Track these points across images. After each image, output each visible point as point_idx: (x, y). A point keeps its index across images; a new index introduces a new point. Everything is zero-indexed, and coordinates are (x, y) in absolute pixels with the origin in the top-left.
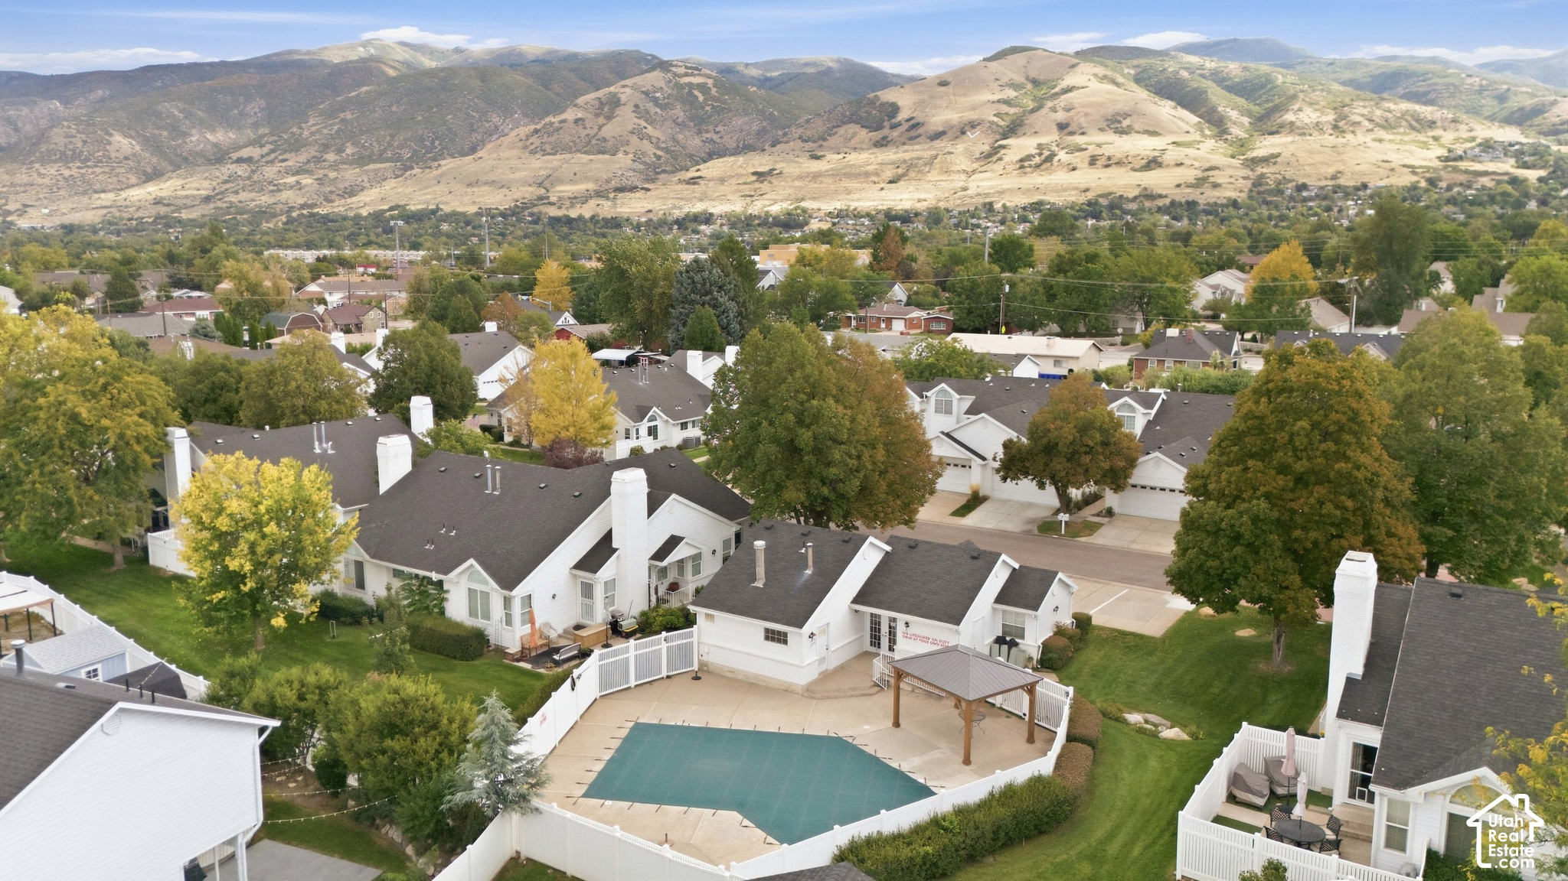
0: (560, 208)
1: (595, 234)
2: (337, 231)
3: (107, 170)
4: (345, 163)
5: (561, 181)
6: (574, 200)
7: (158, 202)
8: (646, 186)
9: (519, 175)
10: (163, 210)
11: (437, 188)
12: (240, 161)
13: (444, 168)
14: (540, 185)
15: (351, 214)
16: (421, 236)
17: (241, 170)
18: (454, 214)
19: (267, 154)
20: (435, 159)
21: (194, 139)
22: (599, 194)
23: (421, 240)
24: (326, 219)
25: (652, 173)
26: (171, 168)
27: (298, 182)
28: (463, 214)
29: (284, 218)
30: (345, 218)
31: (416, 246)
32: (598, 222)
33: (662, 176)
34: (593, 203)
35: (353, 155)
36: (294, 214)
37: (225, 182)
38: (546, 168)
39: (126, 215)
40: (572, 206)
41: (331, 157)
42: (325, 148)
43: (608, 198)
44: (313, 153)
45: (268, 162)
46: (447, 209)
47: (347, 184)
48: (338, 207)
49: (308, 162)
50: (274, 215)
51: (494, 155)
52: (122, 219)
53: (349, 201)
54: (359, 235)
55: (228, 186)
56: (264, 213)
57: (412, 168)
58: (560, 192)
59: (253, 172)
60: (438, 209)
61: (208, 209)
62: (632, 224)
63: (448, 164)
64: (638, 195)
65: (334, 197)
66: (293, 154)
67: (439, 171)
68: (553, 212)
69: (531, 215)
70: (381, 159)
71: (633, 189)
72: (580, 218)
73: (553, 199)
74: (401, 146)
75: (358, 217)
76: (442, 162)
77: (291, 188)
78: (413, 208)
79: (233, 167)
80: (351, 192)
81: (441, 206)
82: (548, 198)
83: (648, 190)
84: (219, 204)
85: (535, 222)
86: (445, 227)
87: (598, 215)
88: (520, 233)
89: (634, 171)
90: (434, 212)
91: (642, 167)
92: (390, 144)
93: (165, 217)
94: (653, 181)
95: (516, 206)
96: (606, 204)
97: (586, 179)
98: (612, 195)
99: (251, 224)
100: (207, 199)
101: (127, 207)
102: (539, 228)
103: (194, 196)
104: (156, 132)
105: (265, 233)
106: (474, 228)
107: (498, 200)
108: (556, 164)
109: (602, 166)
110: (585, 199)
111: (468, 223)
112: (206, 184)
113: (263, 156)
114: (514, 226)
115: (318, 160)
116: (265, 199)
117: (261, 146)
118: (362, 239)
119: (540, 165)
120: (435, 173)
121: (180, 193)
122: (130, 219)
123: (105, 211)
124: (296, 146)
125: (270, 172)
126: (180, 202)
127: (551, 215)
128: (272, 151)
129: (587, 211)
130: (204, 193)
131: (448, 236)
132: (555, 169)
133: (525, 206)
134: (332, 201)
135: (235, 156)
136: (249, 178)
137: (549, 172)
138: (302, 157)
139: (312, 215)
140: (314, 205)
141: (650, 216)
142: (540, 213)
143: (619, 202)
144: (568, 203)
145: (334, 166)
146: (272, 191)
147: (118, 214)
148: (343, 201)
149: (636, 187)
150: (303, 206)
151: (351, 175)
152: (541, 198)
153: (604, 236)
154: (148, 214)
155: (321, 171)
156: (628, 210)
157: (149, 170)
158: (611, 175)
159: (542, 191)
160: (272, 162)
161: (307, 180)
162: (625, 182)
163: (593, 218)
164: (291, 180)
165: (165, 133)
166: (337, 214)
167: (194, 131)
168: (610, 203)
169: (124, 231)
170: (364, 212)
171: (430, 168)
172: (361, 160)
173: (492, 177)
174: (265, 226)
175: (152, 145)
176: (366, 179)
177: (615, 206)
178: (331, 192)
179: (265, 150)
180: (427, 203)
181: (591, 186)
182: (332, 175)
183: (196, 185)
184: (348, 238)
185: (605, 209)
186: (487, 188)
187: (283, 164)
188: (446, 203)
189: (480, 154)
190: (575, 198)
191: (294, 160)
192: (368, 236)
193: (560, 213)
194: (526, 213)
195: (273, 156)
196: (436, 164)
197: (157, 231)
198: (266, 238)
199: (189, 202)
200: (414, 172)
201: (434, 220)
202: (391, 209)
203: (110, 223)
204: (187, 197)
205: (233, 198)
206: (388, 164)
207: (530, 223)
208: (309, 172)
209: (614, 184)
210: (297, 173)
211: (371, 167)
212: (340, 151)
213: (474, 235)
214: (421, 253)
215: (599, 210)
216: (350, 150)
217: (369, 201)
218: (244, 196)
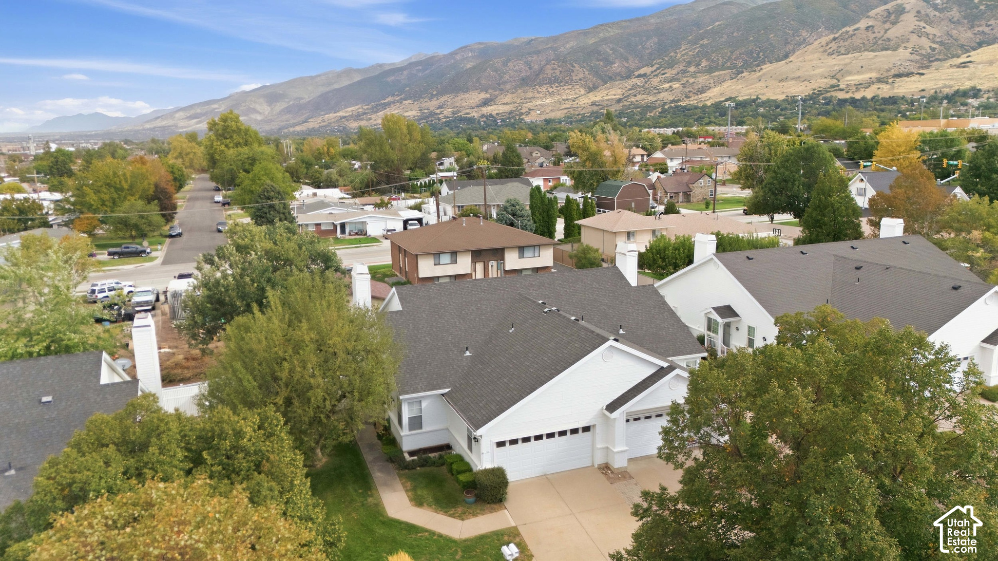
0: (847, 92)
1: (875, 109)
2: (691, 116)
3: (570, 87)
4: (700, 73)
5: (850, 73)
6: (859, 86)
7: (593, 104)
8: (921, 71)
9: (818, 71)
10: (595, 108)
11: (759, 85)
12: (639, 76)
13: (764, 71)
14: (833, 77)
15: (700, 105)
16: (744, 117)
17: (639, 82)
18: (768, 101)
19: (655, 71)
20: (758, 65)
21: (616, 65)
22: (879, 80)
23: (745, 119)
24: (685, 109)
25: (926, 61)
26: (602, 83)
27: (671, 87)
28: (775, 101)
29: (660, 110)
30: (696, 108)
31: (741, 123)
32: (878, 101)
33: (936, 63)
34: (874, 87)
35: (706, 67)
36: (666, 107)
37: (630, 90)
38: (839, 65)
39: (577, 113)
40: (858, 90)
41: (692, 69)
42: (689, 64)
43: (887, 83)
44: (682, 67)
45: (654, 76)
46: (764, 98)
47: (700, 86)
48: (693, 101)
49: (678, 73)
50: (655, 108)
51: (801, 59)
52: (575, 115)
53: (700, 96)
54: (704, 118)
55: (631, 92)
56: (650, 107)
57: (743, 72)
58: (847, 81)
59: (646, 82)
60: (758, 98)
61: (619, 107)
62: (906, 101)
63: (767, 68)
64: (913, 78)
65: (691, 94)
66: (670, 70)
67: (760, 73)
68: (842, 95)
69: (824, 99)
70: (724, 68)
71: (909, 75)
72: (864, 98)
73: (842, 86)
74: (736, 59)
75: (705, 106)
76: (763, 67)
77: (666, 90)
78: (741, 99)
79: (635, 81)
80: (702, 91)
81: (760, 96)
82: (838, 86)
83: (923, 74)
84: (625, 103)
85: (827, 104)
86: (761, 110)
87: (878, 96)
88: (815, 111)
89: (911, 61)
90: (754, 101)
91: (918, 57)
92: (729, 58)
93: (597, 112)
94: (927, 67)
95: (814, 93)
96: (886, 87)
97: (871, 70)
98: (890, 81)
99: (641, 114)
100: (619, 101)
101: (578, 107)
102: (830, 107)
103: (612, 99)
104: (597, 63)
105: (648, 119)
106: (782, 110)
107: (800, 90)
108: (847, 61)
109: (885, 60)
110: (869, 84)
111: (777, 107)
112: (619, 91)
113: (652, 72)
114: (811, 107)
115: (684, 72)
116: (651, 98)
117: (652, 66)
118: (706, 120)
119: (835, 63)
120: (759, 74)
121: (605, 98)
122: (578, 115)
123: (566, 111)
124: (671, 65)
125: (655, 81)
126: (604, 103)
127: (840, 98)
128: (658, 69)
129: (869, 94)
130: (617, 97)
131: (763, 116)
132: (846, 65)
133: (820, 93)
134: (689, 97)
135: (636, 73)
136: (643, 86)
137: (841, 67)
138: (674, 71)
139: (677, 107)
140: (679, 101)
141: (923, 94)
142: (832, 97)
143: (896, 85)
144: (854, 89)
145: (694, 75)
146: (655, 93)
147: (572, 112)
148: (696, 97)
149: (912, 73)
150: (672, 102)
151: (702, 79)
152: (833, 86)
153: (883, 111)
154: (587, 112)
155: (685, 79)
156: (904, 91)
157: (591, 86)
158: (891, 66)
159: (834, 82)
160: (657, 75)
161: (676, 85)
162: (902, 70)
163: (873, 98)
164: (667, 86)
165: (601, 63)
166: (692, 105)
167: (617, 61)
168: (888, 86)
169: (574, 121)
170: (709, 103)
171: (755, 71)
172: (710, 70)
173: (798, 74)
174: (649, 115)
175: (595, 72)
176: (712, 81)
177: (893, 88)
178: (690, 92)
179: (654, 68)
180: (750, 95)
181: (874, 75)
182: (691, 81)
183: (613, 92)
184: (697, 120)
185: (885, 91)
186: (793, 82)
187: (663, 76)
188: (763, 94)
189: (791, 59)
190: (860, 84)
191: (670, 73)
192: (709, 118)
193: (848, 96)
194: (821, 98)
195: (658, 71)
196: (759, 68)
197: (590, 121)
198: (648, 122)
199: (609, 103)
200: (743, 75)
201: (754, 106)
202: (727, 100)
203: (568, 118)
204: (609, 100)
205: (633, 99)
206: (727, 71)
207: (823, 104)
208: (678, 80)
209: (893, 72)
210: (671, 81)
211: (717, 73)
212: (698, 65)
213: (781, 115)
214: (745, 127)
215: (879, 92)
216: (704, 63)
217: (713, 96)
218: (639, 97)
